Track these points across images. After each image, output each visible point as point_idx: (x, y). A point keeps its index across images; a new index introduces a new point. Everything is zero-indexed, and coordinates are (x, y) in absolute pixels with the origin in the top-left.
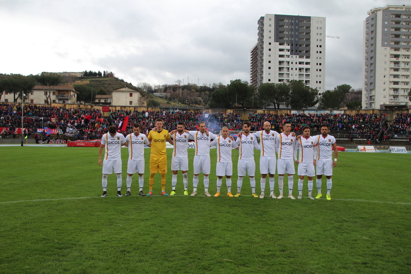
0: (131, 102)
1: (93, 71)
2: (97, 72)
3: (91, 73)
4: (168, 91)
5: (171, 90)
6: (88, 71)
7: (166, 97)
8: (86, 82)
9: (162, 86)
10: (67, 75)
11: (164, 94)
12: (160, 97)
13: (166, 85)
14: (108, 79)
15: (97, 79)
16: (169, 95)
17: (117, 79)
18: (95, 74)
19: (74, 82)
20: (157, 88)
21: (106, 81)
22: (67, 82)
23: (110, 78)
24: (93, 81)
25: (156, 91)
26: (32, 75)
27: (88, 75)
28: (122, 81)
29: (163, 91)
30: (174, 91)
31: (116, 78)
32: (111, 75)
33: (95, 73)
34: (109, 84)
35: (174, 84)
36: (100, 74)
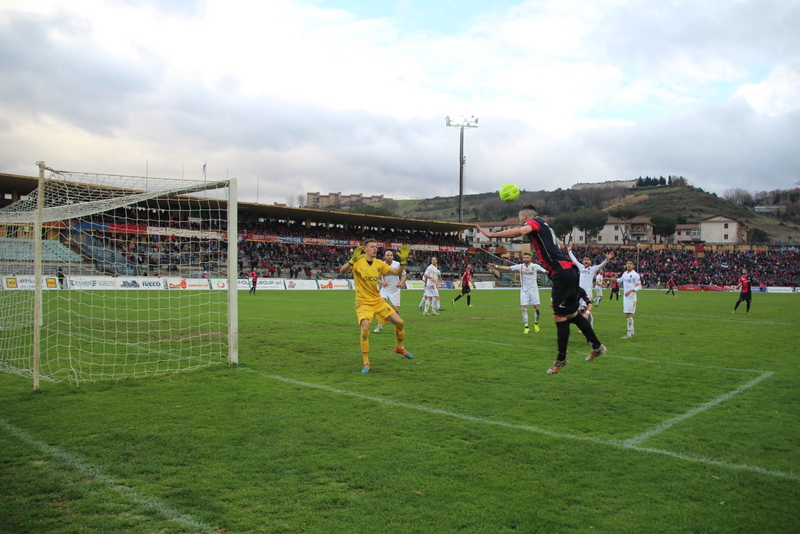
0: (726, 237)
1: (652, 178)
2: (658, 178)
3: (648, 179)
4: (781, 201)
5: (788, 200)
6: (644, 177)
7: (779, 212)
8: (644, 196)
9: (771, 192)
10: (612, 186)
11: (774, 208)
12: (767, 214)
13: (778, 191)
14: (676, 189)
15: (659, 190)
16: (783, 208)
17: (691, 188)
18: (655, 182)
19: (624, 196)
20: (759, 198)
21: (674, 192)
22: (613, 198)
23: (680, 188)
24: (654, 194)
25: (759, 202)
26: (560, 189)
27: (644, 184)
28: (700, 190)
29: (771, 201)
30: (793, 200)
31: (689, 187)
32: (681, 182)
33: (655, 180)
34: (680, 198)
35: (794, 188)
36: (662, 180)
